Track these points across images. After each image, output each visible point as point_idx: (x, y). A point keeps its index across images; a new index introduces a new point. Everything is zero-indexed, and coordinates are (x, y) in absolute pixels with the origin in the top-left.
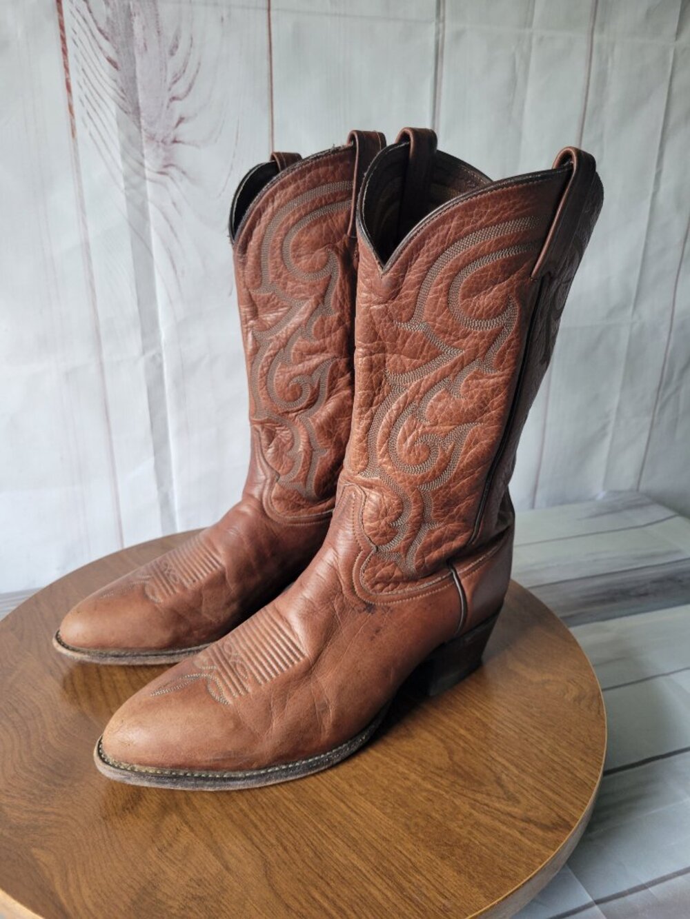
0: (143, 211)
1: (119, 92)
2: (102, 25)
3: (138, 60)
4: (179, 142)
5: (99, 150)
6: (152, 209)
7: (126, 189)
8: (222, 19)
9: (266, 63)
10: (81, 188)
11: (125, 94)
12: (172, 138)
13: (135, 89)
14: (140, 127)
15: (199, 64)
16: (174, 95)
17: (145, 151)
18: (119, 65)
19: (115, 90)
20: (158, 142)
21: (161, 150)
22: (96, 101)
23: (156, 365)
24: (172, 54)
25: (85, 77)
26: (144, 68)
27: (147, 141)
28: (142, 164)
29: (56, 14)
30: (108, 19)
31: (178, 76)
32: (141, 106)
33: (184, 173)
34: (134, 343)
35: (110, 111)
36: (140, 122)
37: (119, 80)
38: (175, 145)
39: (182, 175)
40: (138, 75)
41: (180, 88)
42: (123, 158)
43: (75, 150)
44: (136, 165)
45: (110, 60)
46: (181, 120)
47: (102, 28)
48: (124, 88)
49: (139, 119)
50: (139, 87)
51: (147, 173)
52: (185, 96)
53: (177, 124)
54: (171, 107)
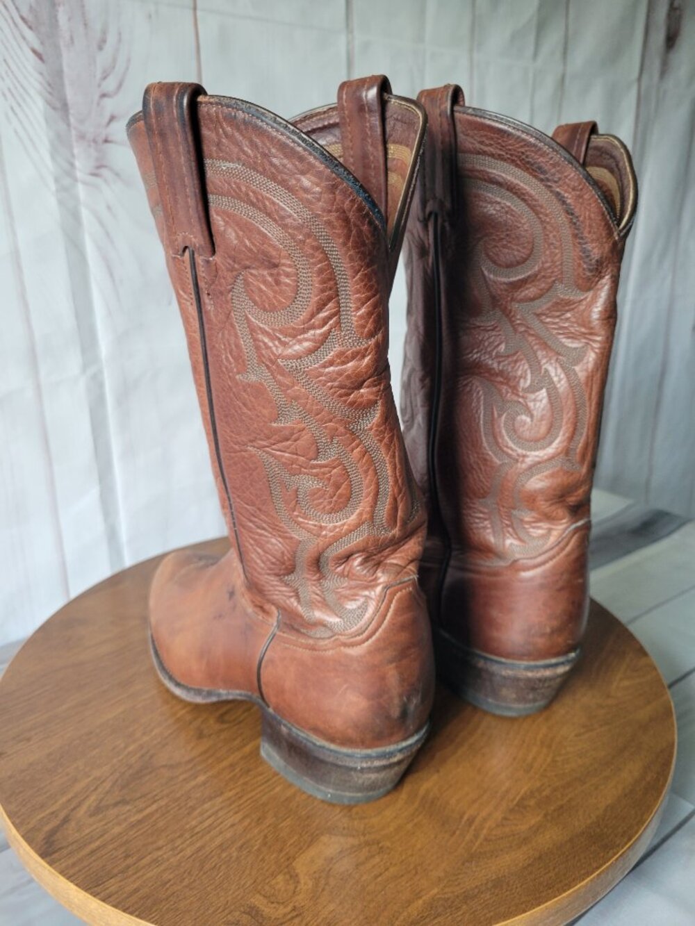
0: (76, 216)
1: (46, 86)
2: (25, 13)
3: (64, 54)
4: (109, 141)
5: (26, 148)
6: (85, 214)
7: (57, 191)
8: (150, 16)
9: (194, 63)
11: (52, 88)
12: (103, 137)
13: (62, 85)
14: (69, 125)
15: (129, 61)
16: (104, 92)
17: (76, 151)
18: (44, 57)
19: (41, 84)
20: (89, 141)
21: (92, 150)
22: (21, 95)
23: (96, 384)
24: (100, 48)
25: (7, 69)
26: (70, 62)
27: (77, 140)
28: (72, 165)
30: (31, 7)
31: (108, 72)
32: (69, 102)
33: (117, 175)
34: (73, 362)
35: (37, 106)
36: (68, 120)
37: (46, 74)
38: (107, 145)
39: (116, 177)
40: (66, 69)
41: (110, 84)
42: (53, 158)
44: (67, 166)
45: (34, 51)
46: (112, 118)
47: (25, 15)
48: (51, 82)
49: (67, 115)
50: (67, 82)
51: (79, 175)
52: (116, 93)
53: (109, 123)
54: (102, 104)
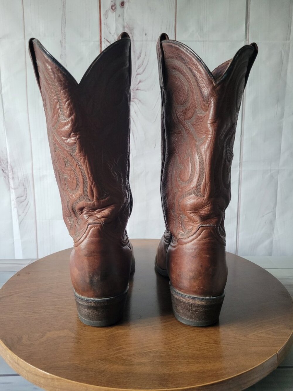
4: (139, 90)
12: (136, 88)
15: (148, 62)
16: (138, 73)
24: (138, 59)
31: (140, 66)
38: (138, 91)
39: (139, 102)
41: (140, 70)
46: (140, 82)
52: (142, 73)
53: (139, 83)
54: (137, 77)
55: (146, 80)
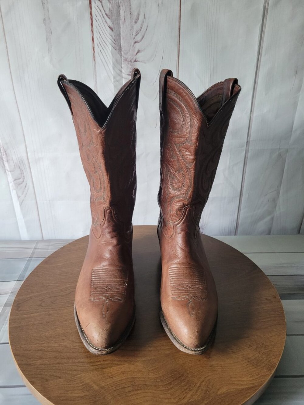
1: (113, 41)
2: (107, 12)
3: (121, 26)
5: (104, 67)
7: (114, 82)
8: (159, 5)
9: (178, 24)
10: (96, 82)
11: (115, 41)
12: (134, 59)
13: (120, 39)
14: (121, 56)
15: (148, 26)
16: (136, 41)
17: (123, 66)
18: (113, 29)
19: (111, 40)
20: (128, 61)
21: (129, 65)
22: (104, 45)
24: (136, 23)
25: (100, 35)
26: (124, 30)
27: (123, 61)
28: (121, 71)
29: (89, 9)
30: (110, 9)
31: (138, 32)
32: (122, 46)
35: (109, 49)
36: (121, 53)
37: (113, 36)
38: (136, 62)
40: (121, 33)
41: (139, 38)
42: (114, 69)
43: (95, 66)
44: (119, 72)
45: (110, 27)
46: (138, 52)
47: (107, 13)
48: (115, 39)
49: (121, 52)
50: (121, 38)
51: (123, 75)
52: (141, 41)
53: (137, 54)
54: (134, 46)
55: (145, 49)
